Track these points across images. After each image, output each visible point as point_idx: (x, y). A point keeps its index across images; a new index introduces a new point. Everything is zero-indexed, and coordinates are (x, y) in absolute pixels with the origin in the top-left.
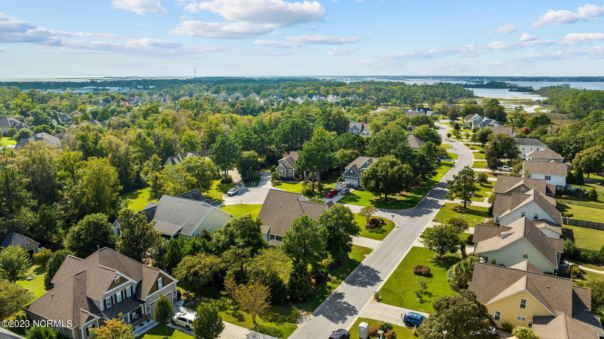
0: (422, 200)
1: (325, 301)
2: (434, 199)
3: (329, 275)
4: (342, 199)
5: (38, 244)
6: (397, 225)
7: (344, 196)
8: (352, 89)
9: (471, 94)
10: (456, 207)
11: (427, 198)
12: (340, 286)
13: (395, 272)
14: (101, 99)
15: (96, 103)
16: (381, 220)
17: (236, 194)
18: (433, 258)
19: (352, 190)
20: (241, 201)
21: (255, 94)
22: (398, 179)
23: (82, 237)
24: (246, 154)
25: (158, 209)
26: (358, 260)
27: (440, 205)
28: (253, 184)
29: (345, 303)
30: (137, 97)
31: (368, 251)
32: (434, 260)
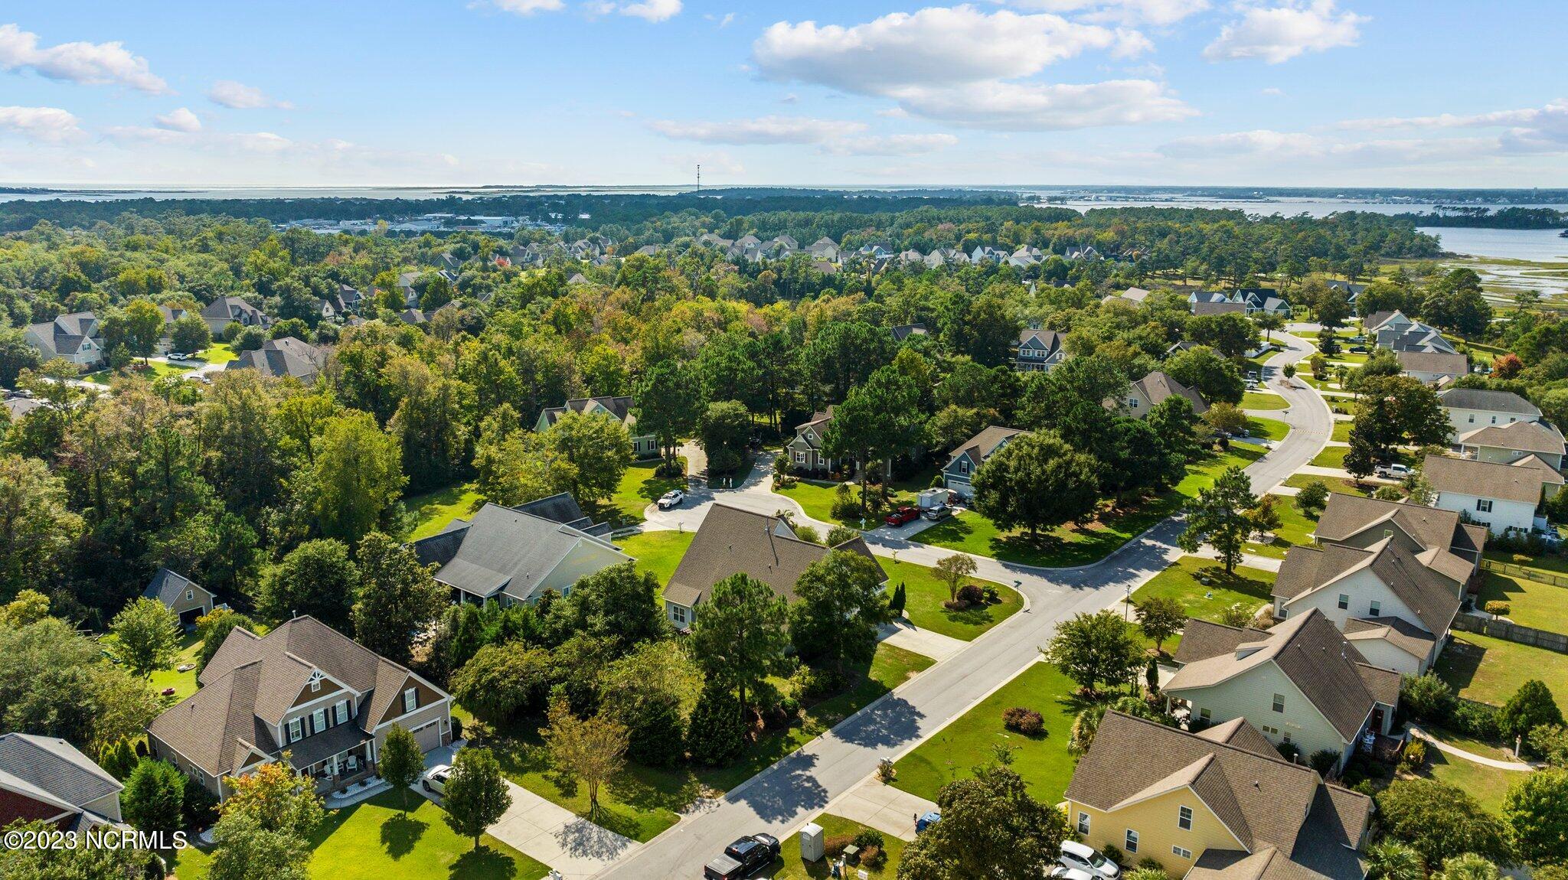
0: (1126, 547)
1: (768, 771)
2: (1158, 544)
3: (802, 713)
4: (926, 531)
5: (213, 596)
6: (1027, 605)
7: (932, 524)
8: (1085, 231)
9: (1429, 246)
10: (1206, 570)
11: (1143, 540)
12: (817, 740)
13: (962, 717)
14: (447, 249)
15: (435, 260)
16: (988, 591)
17: (680, 505)
18: (1071, 694)
19: (958, 511)
20: (680, 524)
21: (827, 240)
22: (1055, 491)
23: (289, 588)
24: (718, 408)
25: (468, 534)
26: (887, 685)
27: (1166, 562)
28: (727, 482)
29: (810, 779)
30: (534, 245)
31: (922, 663)
32: (1071, 698)
